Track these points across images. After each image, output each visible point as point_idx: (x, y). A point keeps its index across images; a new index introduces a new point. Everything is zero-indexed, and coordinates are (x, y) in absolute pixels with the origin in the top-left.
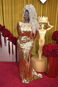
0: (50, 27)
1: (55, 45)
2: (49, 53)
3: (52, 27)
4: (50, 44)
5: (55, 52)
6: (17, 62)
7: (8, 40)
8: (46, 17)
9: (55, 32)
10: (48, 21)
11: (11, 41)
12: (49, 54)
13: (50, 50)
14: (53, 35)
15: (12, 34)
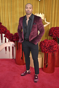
0: (46, 24)
1: (52, 41)
2: (46, 48)
3: (48, 23)
4: (47, 40)
5: (52, 48)
6: (13, 59)
7: (4, 37)
8: (43, 14)
9: (52, 28)
10: (45, 18)
11: (8, 37)
12: (46, 50)
13: (47, 45)
14: (49, 31)
15: (8, 31)
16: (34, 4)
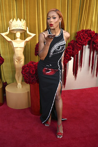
16: (7, 4)
